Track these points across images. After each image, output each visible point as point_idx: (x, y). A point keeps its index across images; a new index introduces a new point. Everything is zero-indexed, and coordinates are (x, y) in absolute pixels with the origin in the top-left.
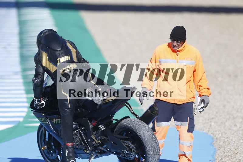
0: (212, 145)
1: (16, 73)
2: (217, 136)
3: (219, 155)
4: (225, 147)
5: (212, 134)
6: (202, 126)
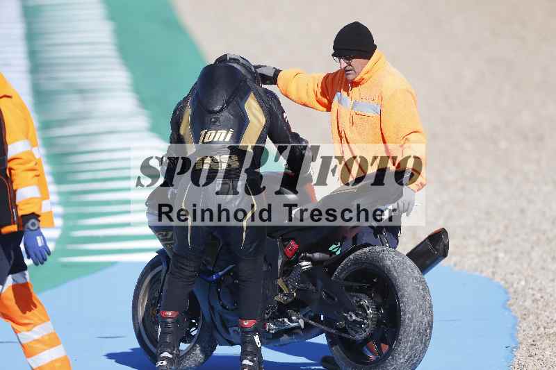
0: (508, 309)
2: (515, 286)
3: (526, 332)
4: (539, 312)
5: (502, 279)
6: (476, 261)
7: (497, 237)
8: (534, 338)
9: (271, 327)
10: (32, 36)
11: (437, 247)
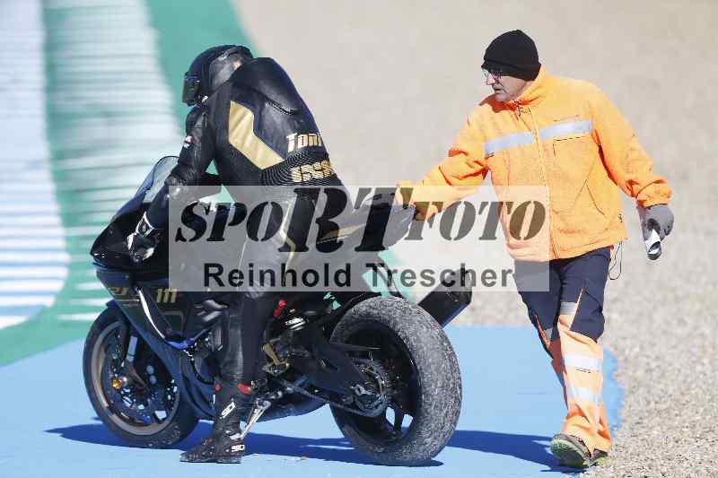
0: (613, 380)
1: (34, 165)
2: (627, 352)
3: (632, 408)
4: (652, 384)
8: (641, 415)
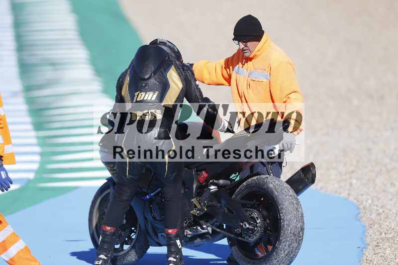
0: (359, 220)
1: (14, 94)
2: (364, 203)
3: (372, 237)
4: (381, 222)
5: (355, 199)
6: (336, 186)
7: (352, 169)
8: (378, 241)
9: (188, 232)
10: (18, 25)
11: (308, 176)
